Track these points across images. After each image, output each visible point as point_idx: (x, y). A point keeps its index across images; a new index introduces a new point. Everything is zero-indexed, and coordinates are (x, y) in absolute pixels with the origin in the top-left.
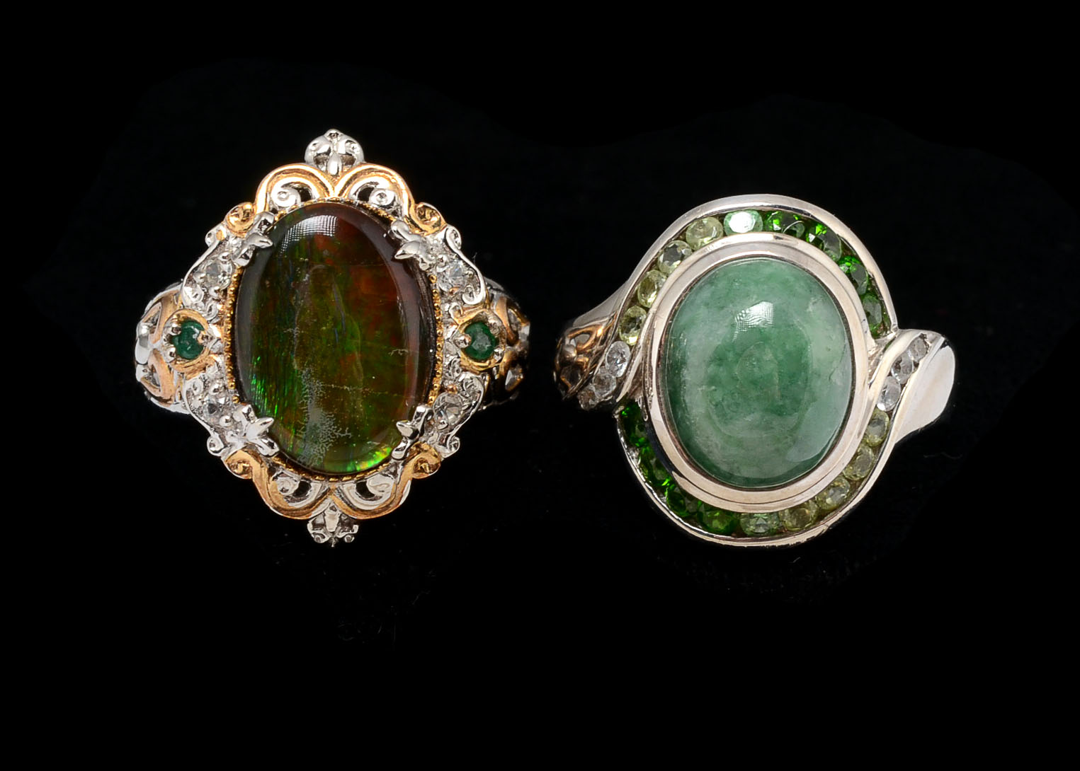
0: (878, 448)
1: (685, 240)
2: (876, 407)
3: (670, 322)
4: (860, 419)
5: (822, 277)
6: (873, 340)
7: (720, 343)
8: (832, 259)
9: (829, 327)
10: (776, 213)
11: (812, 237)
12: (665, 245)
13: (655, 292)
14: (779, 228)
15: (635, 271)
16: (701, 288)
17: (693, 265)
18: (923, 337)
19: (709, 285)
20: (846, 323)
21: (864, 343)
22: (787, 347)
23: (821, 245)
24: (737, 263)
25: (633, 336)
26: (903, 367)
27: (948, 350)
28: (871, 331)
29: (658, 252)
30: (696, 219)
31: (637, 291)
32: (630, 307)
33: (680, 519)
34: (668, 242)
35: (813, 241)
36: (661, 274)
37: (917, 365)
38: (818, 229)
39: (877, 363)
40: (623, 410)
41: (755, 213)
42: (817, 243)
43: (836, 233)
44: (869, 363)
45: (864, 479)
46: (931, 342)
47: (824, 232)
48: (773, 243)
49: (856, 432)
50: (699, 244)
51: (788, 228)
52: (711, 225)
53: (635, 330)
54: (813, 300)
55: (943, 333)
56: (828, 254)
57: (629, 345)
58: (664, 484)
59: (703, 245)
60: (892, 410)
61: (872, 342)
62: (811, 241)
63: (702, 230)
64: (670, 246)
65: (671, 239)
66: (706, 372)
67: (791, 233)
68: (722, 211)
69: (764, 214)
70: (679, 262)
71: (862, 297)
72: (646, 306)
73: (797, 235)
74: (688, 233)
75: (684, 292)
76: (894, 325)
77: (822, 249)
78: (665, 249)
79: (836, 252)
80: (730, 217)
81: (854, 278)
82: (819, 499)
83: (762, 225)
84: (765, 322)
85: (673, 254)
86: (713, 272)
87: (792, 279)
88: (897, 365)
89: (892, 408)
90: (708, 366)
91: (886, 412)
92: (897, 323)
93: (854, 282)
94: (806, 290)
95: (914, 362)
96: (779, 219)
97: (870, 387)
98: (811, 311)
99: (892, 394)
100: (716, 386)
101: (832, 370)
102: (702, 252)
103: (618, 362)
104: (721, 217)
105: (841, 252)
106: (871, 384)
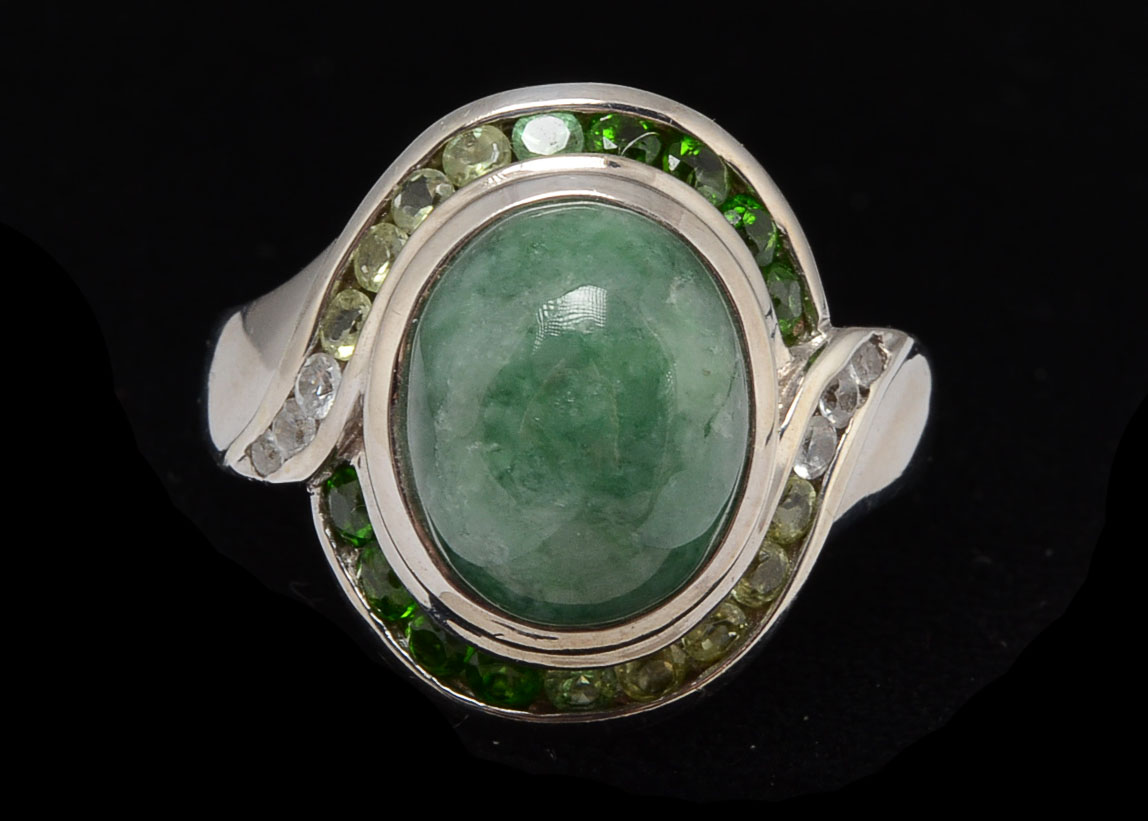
0: (795, 547)
1: (440, 168)
2: (793, 472)
3: (415, 320)
4: (764, 496)
5: (693, 237)
6: (786, 350)
7: (506, 362)
8: (711, 202)
9: (707, 331)
10: (609, 117)
11: (673, 162)
12: (405, 177)
13: (386, 264)
14: (614, 146)
15: (349, 224)
16: (471, 258)
17: (455, 215)
18: (875, 340)
19: (485, 255)
20: (738, 321)
21: (770, 358)
22: (631, 369)
23: (691, 176)
24: (537, 212)
25: (346, 344)
26: (842, 397)
27: (920, 361)
28: (782, 332)
29: (392, 191)
30: (461, 129)
31: (353, 261)
32: (341, 289)
33: (434, 679)
34: (410, 173)
35: (676, 169)
36: (397, 230)
37: (865, 392)
38: (685, 147)
39: (793, 393)
40: (330, 479)
41: (570, 117)
42: (684, 173)
43: (718, 153)
44: (780, 391)
45: (770, 603)
46: (890, 350)
47: (696, 153)
48: (605, 175)
49: (755, 521)
50: (467, 176)
51: (630, 144)
52: (489, 140)
53: (351, 333)
54: (677, 280)
55: (910, 330)
56: (702, 194)
57: (339, 361)
58: (405, 615)
59: (475, 177)
60: (822, 477)
61: (784, 353)
62: (672, 169)
63: (471, 150)
64: (413, 179)
65: (415, 166)
66: (481, 417)
67: (635, 154)
68: (509, 113)
69: (586, 121)
70: (430, 208)
71: (765, 270)
72: (369, 289)
73: (647, 160)
74: (447, 156)
75: (440, 266)
76: (824, 319)
77: (692, 185)
78: (404, 184)
79: (716, 188)
80: (524, 126)
81: (751, 237)
82: (689, 642)
83: (582, 141)
84: (591, 324)
85: (417, 193)
86: (494, 228)
87: (638, 242)
88: (830, 395)
89: (821, 473)
90: (485, 405)
91: (811, 481)
92: (828, 316)
93: (750, 244)
94: (664, 263)
95: (861, 388)
96: (614, 128)
97: (781, 436)
98: (674, 301)
99: (820, 446)
100: (500, 443)
101: (714, 410)
102: (473, 191)
103: (319, 392)
104: (507, 125)
105: (727, 187)
106: (783, 431)
